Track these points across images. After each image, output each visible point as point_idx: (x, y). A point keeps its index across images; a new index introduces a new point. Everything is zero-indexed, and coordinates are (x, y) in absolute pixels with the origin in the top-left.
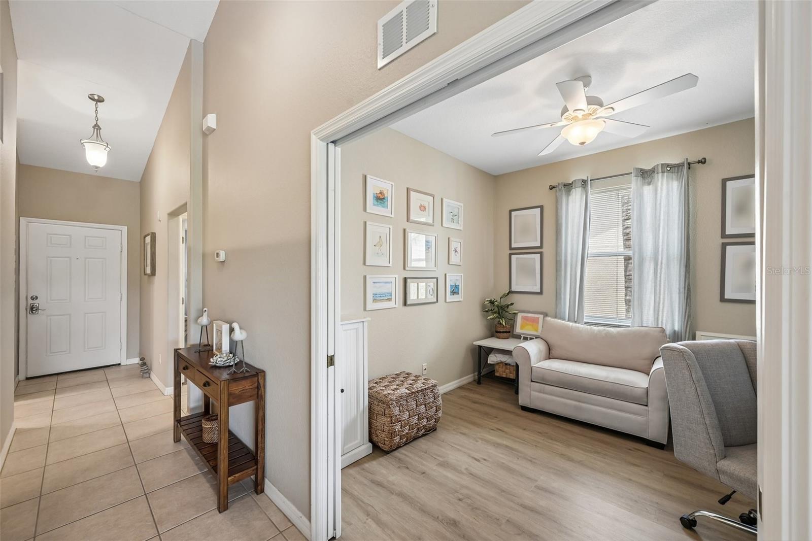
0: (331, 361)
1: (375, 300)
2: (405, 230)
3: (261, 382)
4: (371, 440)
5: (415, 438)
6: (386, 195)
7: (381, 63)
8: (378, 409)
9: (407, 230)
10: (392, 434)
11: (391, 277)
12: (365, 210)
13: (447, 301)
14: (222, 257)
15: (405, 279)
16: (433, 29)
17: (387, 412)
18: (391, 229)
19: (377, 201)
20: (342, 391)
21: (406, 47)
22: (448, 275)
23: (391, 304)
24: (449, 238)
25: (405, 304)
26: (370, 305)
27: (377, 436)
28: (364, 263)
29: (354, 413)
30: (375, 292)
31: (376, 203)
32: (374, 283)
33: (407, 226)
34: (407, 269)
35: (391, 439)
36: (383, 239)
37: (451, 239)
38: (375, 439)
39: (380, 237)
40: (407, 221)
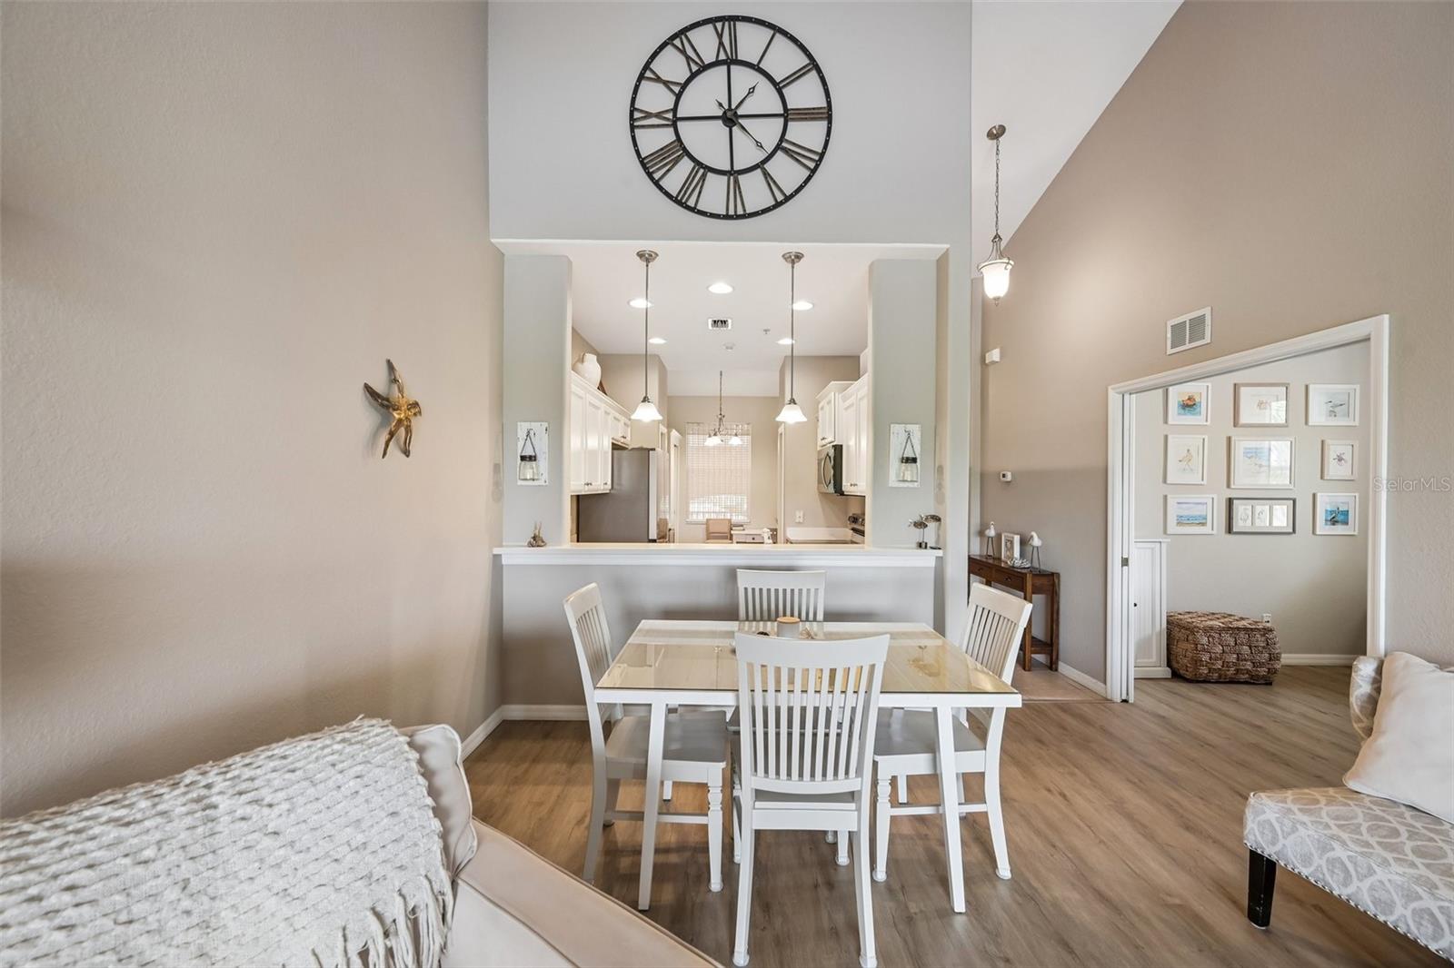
0: (1125, 562)
1: (1179, 523)
2: (1229, 439)
3: (1056, 581)
4: (1169, 664)
5: (1232, 682)
6: (1197, 400)
7: (1170, 351)
8: (1177, 634)
9: (1233, 439)
10: (1197, 662)
11: (1207, 498)
12: (1166, 422)
13: (1318, 533)
14: (1009, 478)
15: (1230, 502)
16: (1207, 339)
17: (1190, 638)
18: (1206, 440)
19: (1184, 409)
20: (1135, 605)
21: (1188, 346)
22: (1319, 495)
23: (1206, 530)
24: (1323, 442)
25: (1229, 530)
26: (1173, 527)
27: (1178, 662)
28: (1165, 481)
29: (1148, 631)
30: (1181, 514)
31: (1183, 411)
32: (1179, 503)
33: (1233, 432)
34: (1233, 487)
35: (1196, 668)
36: (1194, 453)
37: (1328, 442)
38: (1175, 665)
39: (1188, 451)
40: (1235, 426)
